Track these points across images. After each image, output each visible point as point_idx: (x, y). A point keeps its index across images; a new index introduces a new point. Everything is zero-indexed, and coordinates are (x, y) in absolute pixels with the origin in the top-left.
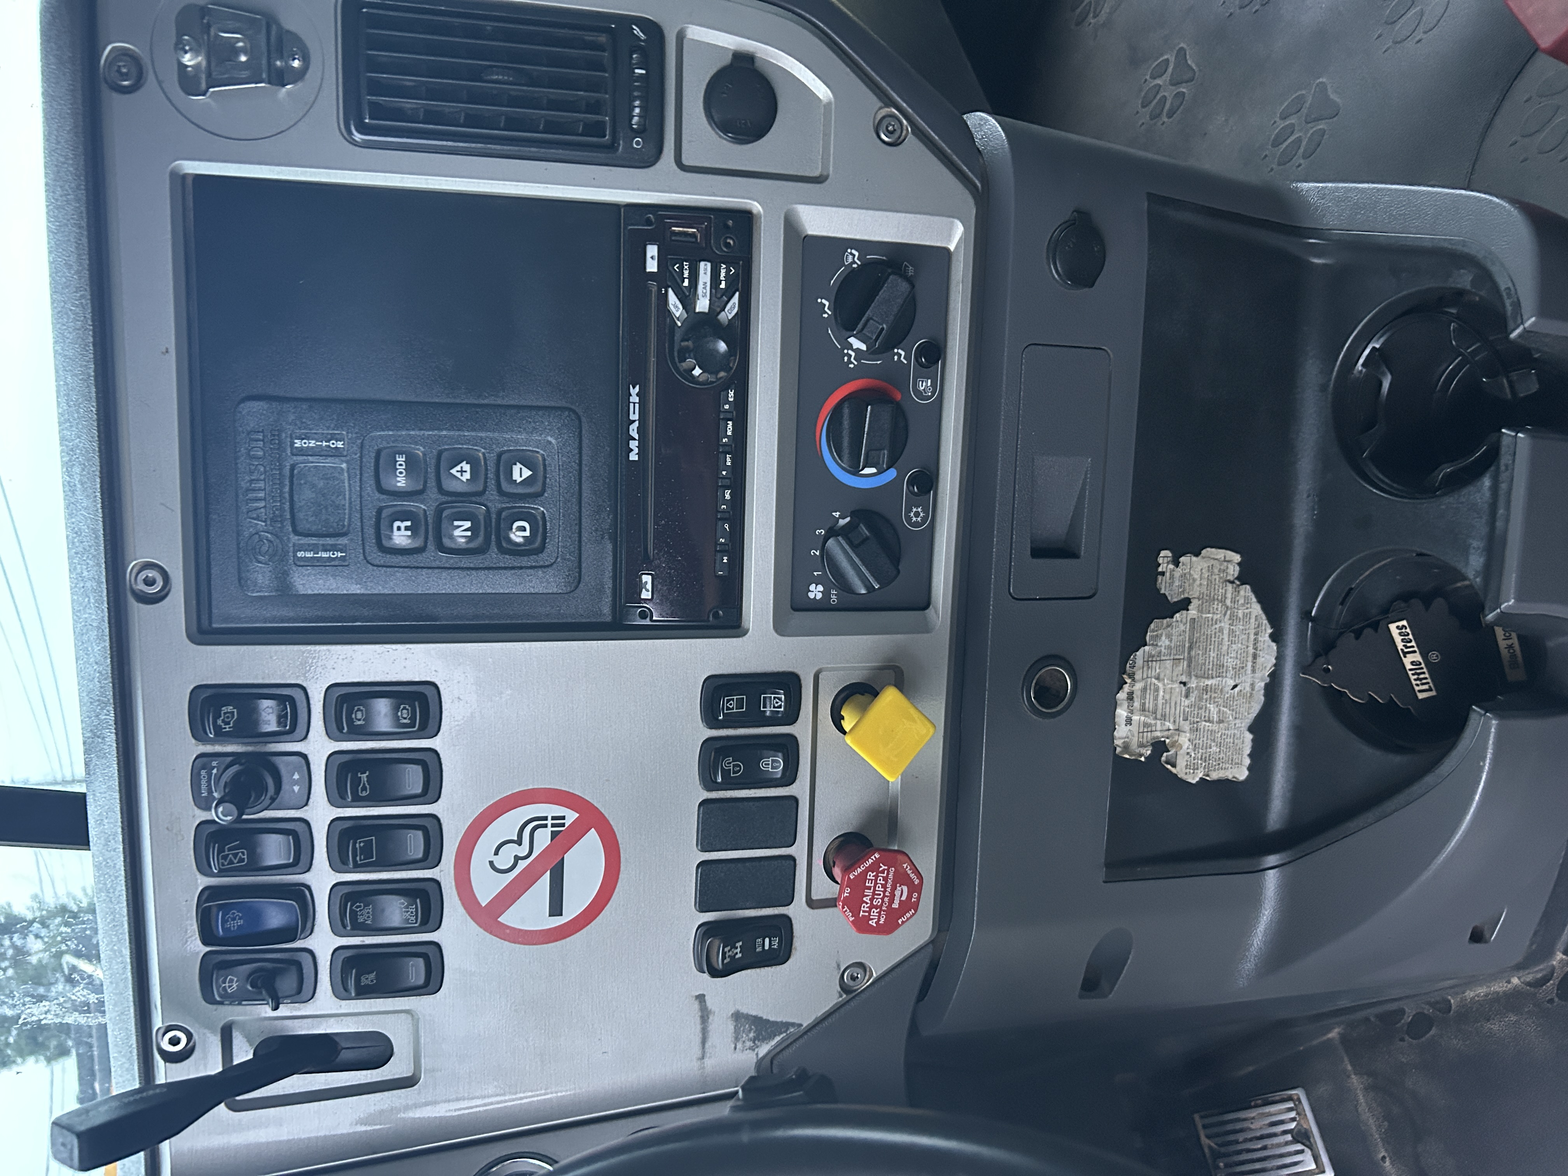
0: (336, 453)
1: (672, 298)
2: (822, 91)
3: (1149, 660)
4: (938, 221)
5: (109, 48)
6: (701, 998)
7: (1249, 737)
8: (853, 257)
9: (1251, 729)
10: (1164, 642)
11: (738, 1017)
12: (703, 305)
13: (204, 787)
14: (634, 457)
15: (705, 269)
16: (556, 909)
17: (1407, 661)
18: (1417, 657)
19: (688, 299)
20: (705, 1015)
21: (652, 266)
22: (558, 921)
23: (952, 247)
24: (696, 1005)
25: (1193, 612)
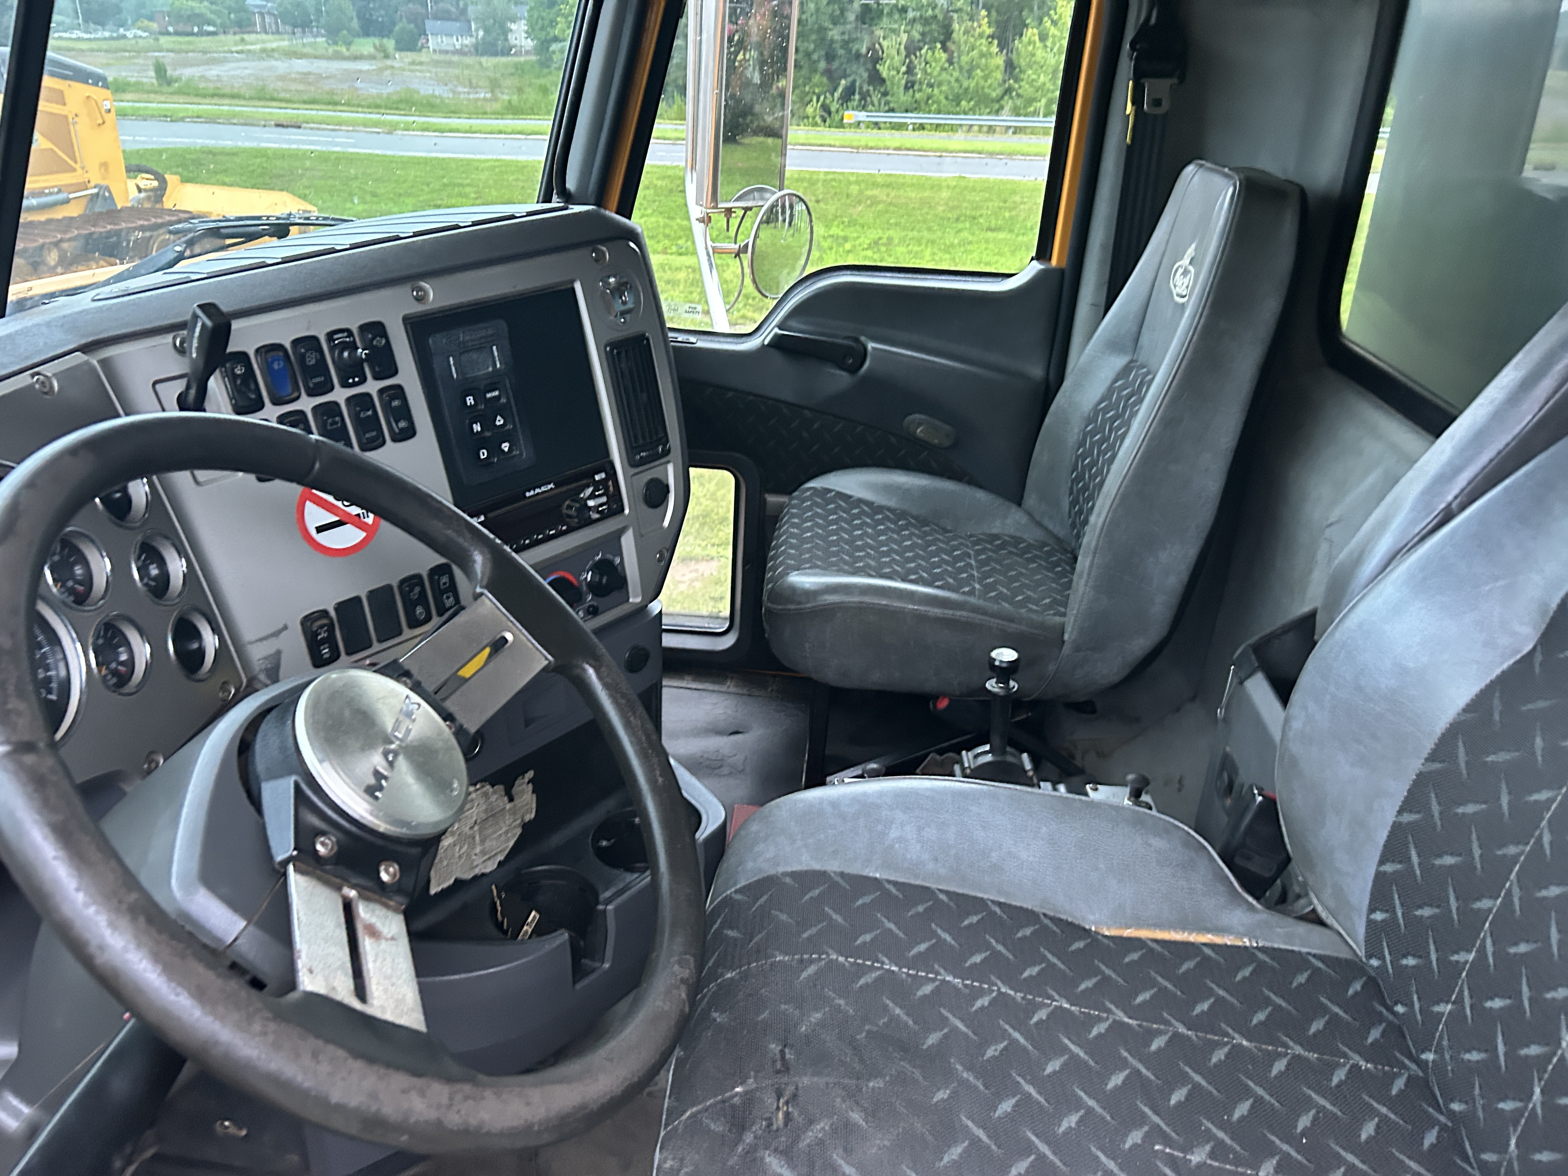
0: (495, 365)
1: (591, 489)
2: (666, 523)
3: (486, 795)
4: (639, 590)
5: (604, 249)
6: (285, 628)
7: (452, 881)
8: (618, 560)
9: (456, 880)
10: (493, 798)
11: (278, 653)
12: (591, 503)
13: (340, 335)
14: (528, 494)
15: (604, 499)
16: (320, 529)
17: (525, 928)
18: (530, 931)
19: (592, 496)
20: (276, 634)
21: (597, 478)
22: (313, 532)
23: (631, 600)
24: (281, 626)
25: (509, 806)
